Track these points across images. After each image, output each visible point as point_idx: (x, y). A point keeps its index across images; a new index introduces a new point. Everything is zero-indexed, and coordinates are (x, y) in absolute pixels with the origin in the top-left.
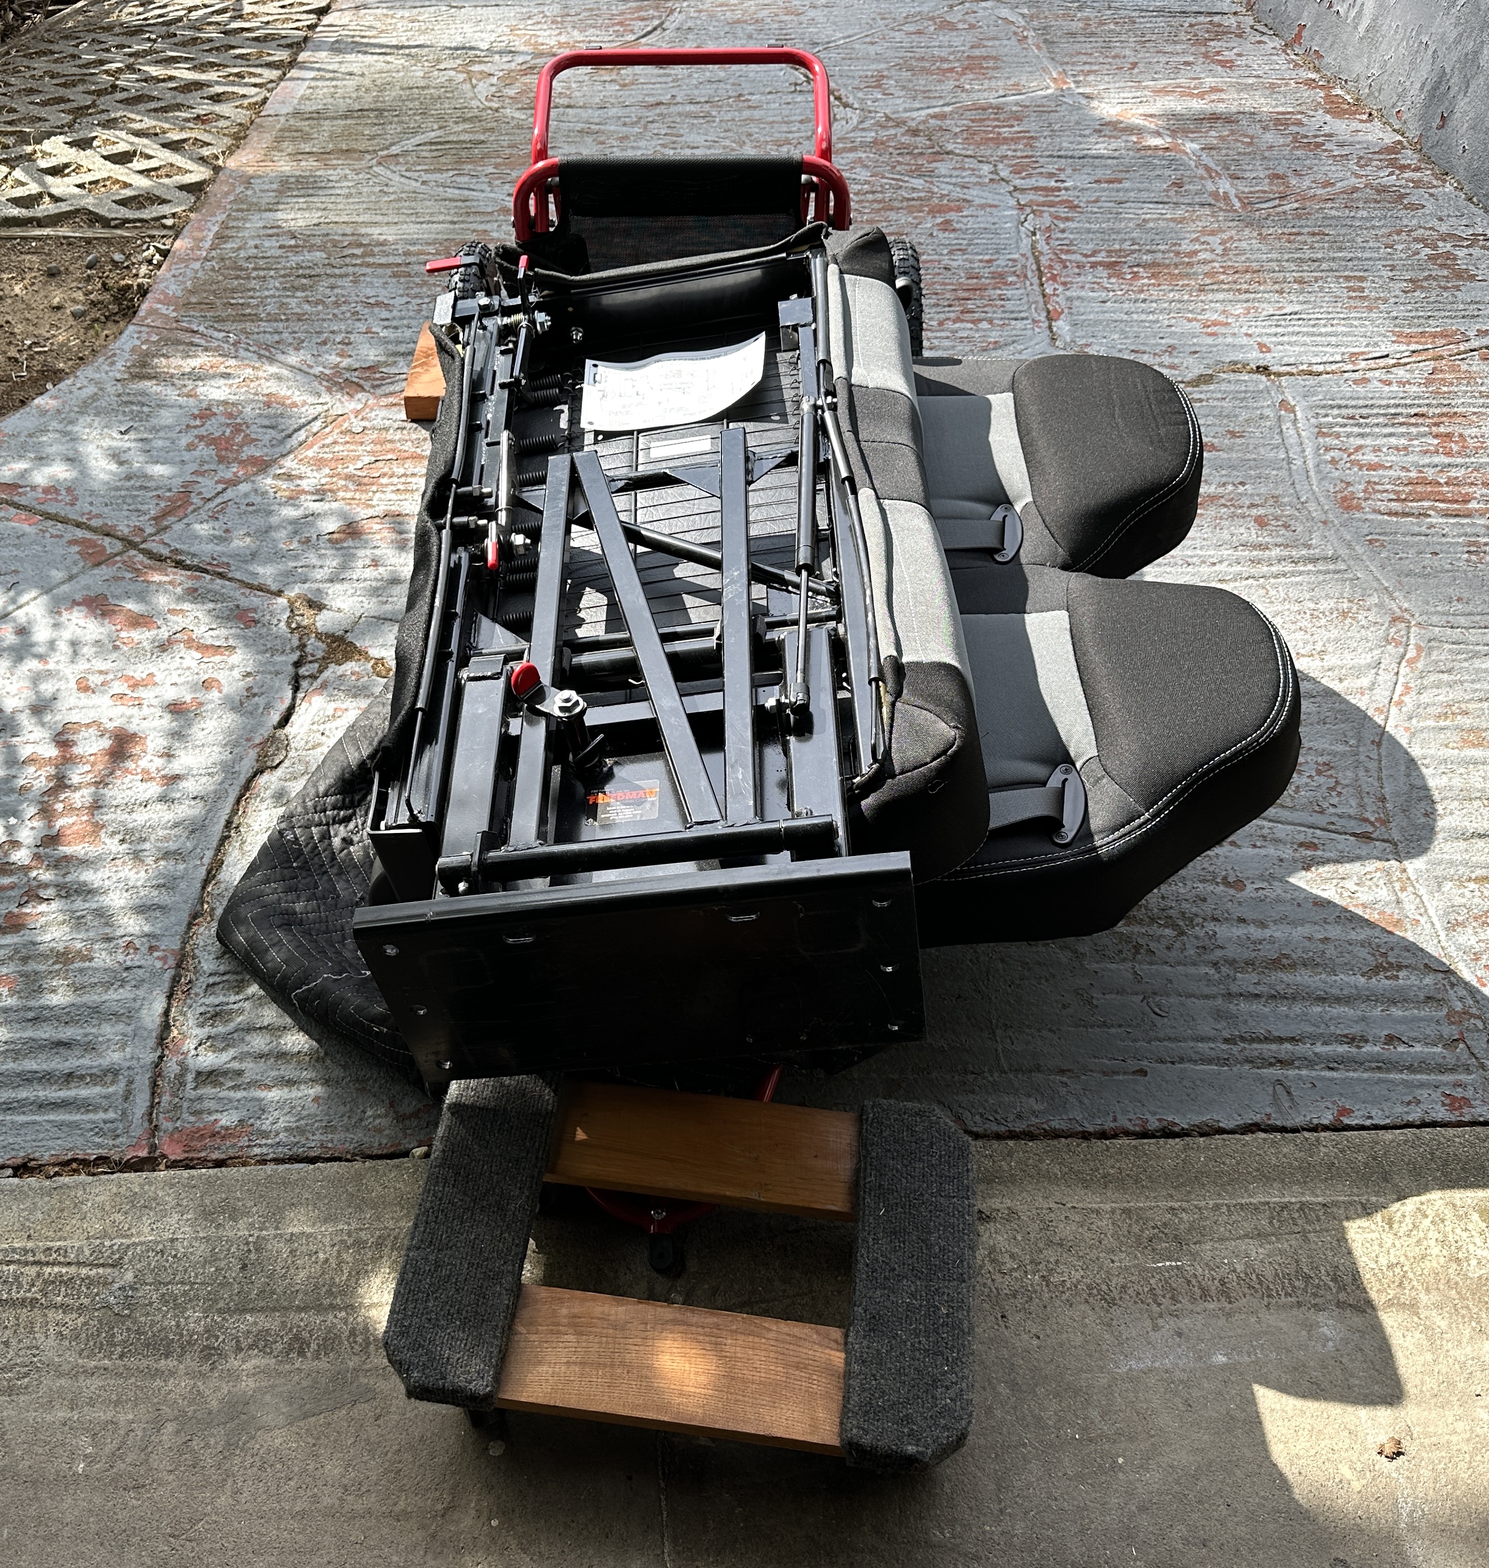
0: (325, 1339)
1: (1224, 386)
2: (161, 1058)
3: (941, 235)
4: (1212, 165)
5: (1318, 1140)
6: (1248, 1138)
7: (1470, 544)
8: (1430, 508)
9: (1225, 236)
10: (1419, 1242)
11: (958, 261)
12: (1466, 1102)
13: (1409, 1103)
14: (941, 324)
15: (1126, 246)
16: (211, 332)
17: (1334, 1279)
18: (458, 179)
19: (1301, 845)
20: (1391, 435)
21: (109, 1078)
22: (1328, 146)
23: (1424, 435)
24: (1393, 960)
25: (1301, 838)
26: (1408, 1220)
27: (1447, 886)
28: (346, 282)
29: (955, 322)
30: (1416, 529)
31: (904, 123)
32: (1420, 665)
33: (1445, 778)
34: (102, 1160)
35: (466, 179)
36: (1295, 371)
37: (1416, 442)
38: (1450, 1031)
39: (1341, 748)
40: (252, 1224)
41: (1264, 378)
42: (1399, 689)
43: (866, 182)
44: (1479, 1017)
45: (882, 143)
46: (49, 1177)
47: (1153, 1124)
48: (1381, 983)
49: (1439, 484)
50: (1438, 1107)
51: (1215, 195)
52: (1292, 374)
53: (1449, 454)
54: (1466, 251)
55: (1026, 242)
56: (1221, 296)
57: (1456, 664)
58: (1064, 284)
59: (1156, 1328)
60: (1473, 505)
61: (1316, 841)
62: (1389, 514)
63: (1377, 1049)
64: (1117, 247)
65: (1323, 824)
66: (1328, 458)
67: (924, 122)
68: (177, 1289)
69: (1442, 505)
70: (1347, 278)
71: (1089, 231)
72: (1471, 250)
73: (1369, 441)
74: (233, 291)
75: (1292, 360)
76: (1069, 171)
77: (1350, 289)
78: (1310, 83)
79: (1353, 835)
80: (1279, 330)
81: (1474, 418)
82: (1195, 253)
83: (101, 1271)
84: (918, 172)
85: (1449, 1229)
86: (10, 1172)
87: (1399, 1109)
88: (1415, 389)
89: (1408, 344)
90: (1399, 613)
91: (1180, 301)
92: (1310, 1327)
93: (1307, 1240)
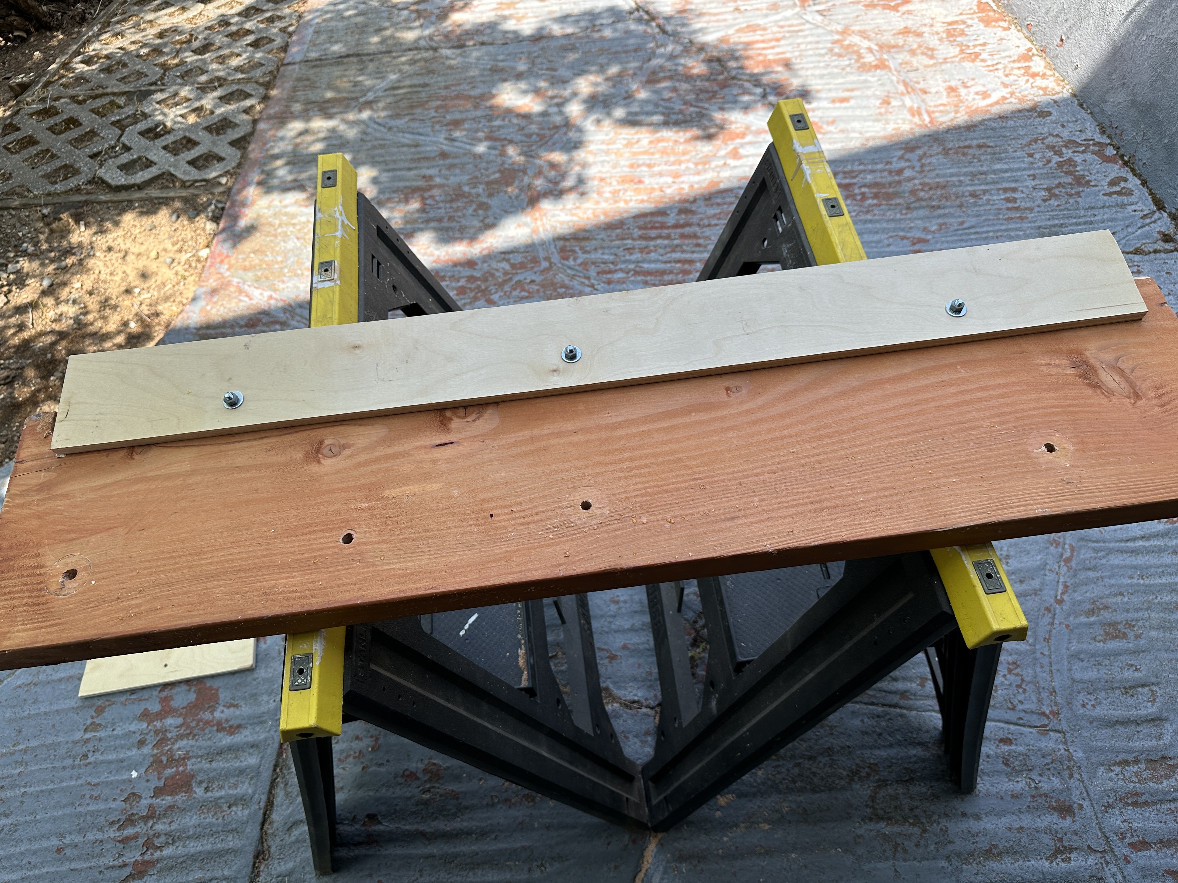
9: (921, 153)
19: (1001, 740)
22: (983, 56)
24: (1066, 844)
27: (1101, 771)
32: (1073, 564)
33: (1095, 670)
42: (1061, 587)
48: (1059, 866)
54: (1081, 157)
56: (921, 213)
57: (1098, 562)
61: (1010, 736)
64: (849, 168)
65: (1014, 719)
70: (1005, 190)
72: (1085, 156)
77: (1008, 200)
79: (1036, 727)
91: (893, 220)
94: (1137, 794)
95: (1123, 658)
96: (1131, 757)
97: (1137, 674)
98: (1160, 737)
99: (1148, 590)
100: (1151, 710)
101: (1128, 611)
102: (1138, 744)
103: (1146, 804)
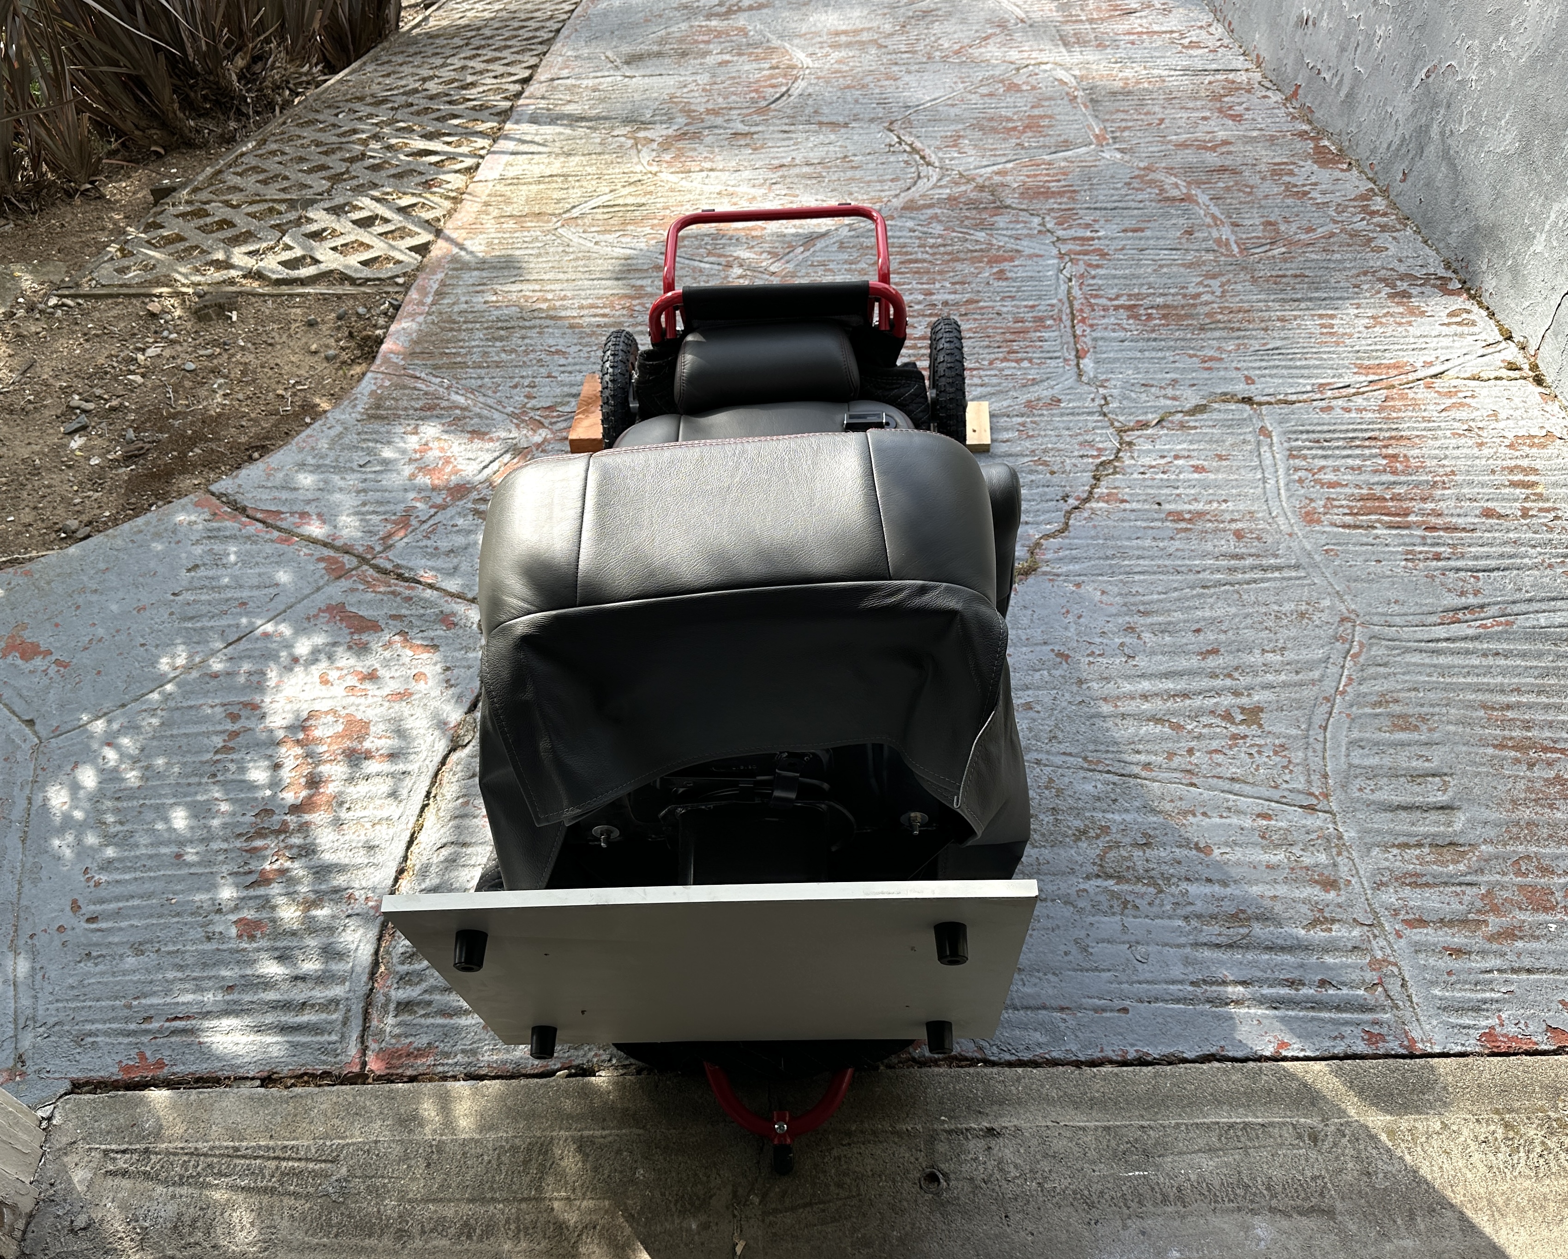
0: (488, 1226)
1: (1215, 415)
2: (371, 990)
3: (996, 284)
4: (1218, 213)
5: (1260, 1069)
6: (1205, 1066)
7: (1408, 552)
8: (1378, 521)
9: (1224, 279)
10: (1337, 1158)
11: (1008, 307)
12: (1382, 1037)
13: (1335, 1038)
14: (991, 363)
15: (1144, 290)
16: (431, 378)
17: (1268, 1189)
18: (623, 240)
19: (1259, 815)
20: (1348, 456)
21: (332, 1007)
22: (1313, 194)
23: (1375, 456)
24: (1327, 915)
25: (1258, 810)
26: (1330, 1139)
27: (1375, 851)
28: (533, 333)
29: (1002, 361)
30: (1365, 540)
31: (973, 179)
32: (1362, 659)
33: (1377, 758)
34: (326, 1074)
35: (628, 239)
36: (1273, 400)
37: (1368, 463)
38: (1371, 976)
39: (1294, 732)
40: (435, 1131)
41: (1247, 407)
42: (1344, 680)
43: (941, 236)
44: (1396, 964)
45: (955, 199)
46: (287, 1088)
47: (1132, 1054)
48: (1318, 935)
49: (1385, 499)
50: (1359, 1042)
51: (1218, 241)
52: (1270, 403)
53: (1394, 472)
54: (1419, 289)
55: (1064, 288)
56: (1217, 334)
57: (1392, 659)
58: (1091, 326)
59: (1125, 1227)
60: (1412, 518)
61: (1270, 812)
62: (1344, 526)
63: (1312, 991)
64: (1136, 291)
65: (1278, 795)
66: (1296, 477)
67: (990, 178)
68: (379, 1182)
69: (1386, 518)
70: (1321, 316)
71: (1114, 277)
72: (1423, 289)
73: (1330, 462)
74: (448, 341)
75: (1271, 391)
76: (1102, 222)
77: (1322, 326)
78: (1302, 134)
79: (1301, 807)
80: (1264, 364)
81: (1417, 440)
82: (1198, 295)
83: (323, 1165)
84: (981, 225)
85: (1362, 1147)
86: (258, 1082)
87: (1328, 1043)
88: (1370, 415)
89: (1367, 375)
90: (1347, 614)
91: (1182, 339)
92: (1247, 1228)
93: (1247, 1154)
94: (1417, 875)
95: (1412, 749)
96: (1413, 841)
97: (1426, 764)
98: (1449, 824)
99: (1447, 688)
100: (1442, 798)
101: (1422, 705)
102: (1422, 829)
103: (1427, 885)
